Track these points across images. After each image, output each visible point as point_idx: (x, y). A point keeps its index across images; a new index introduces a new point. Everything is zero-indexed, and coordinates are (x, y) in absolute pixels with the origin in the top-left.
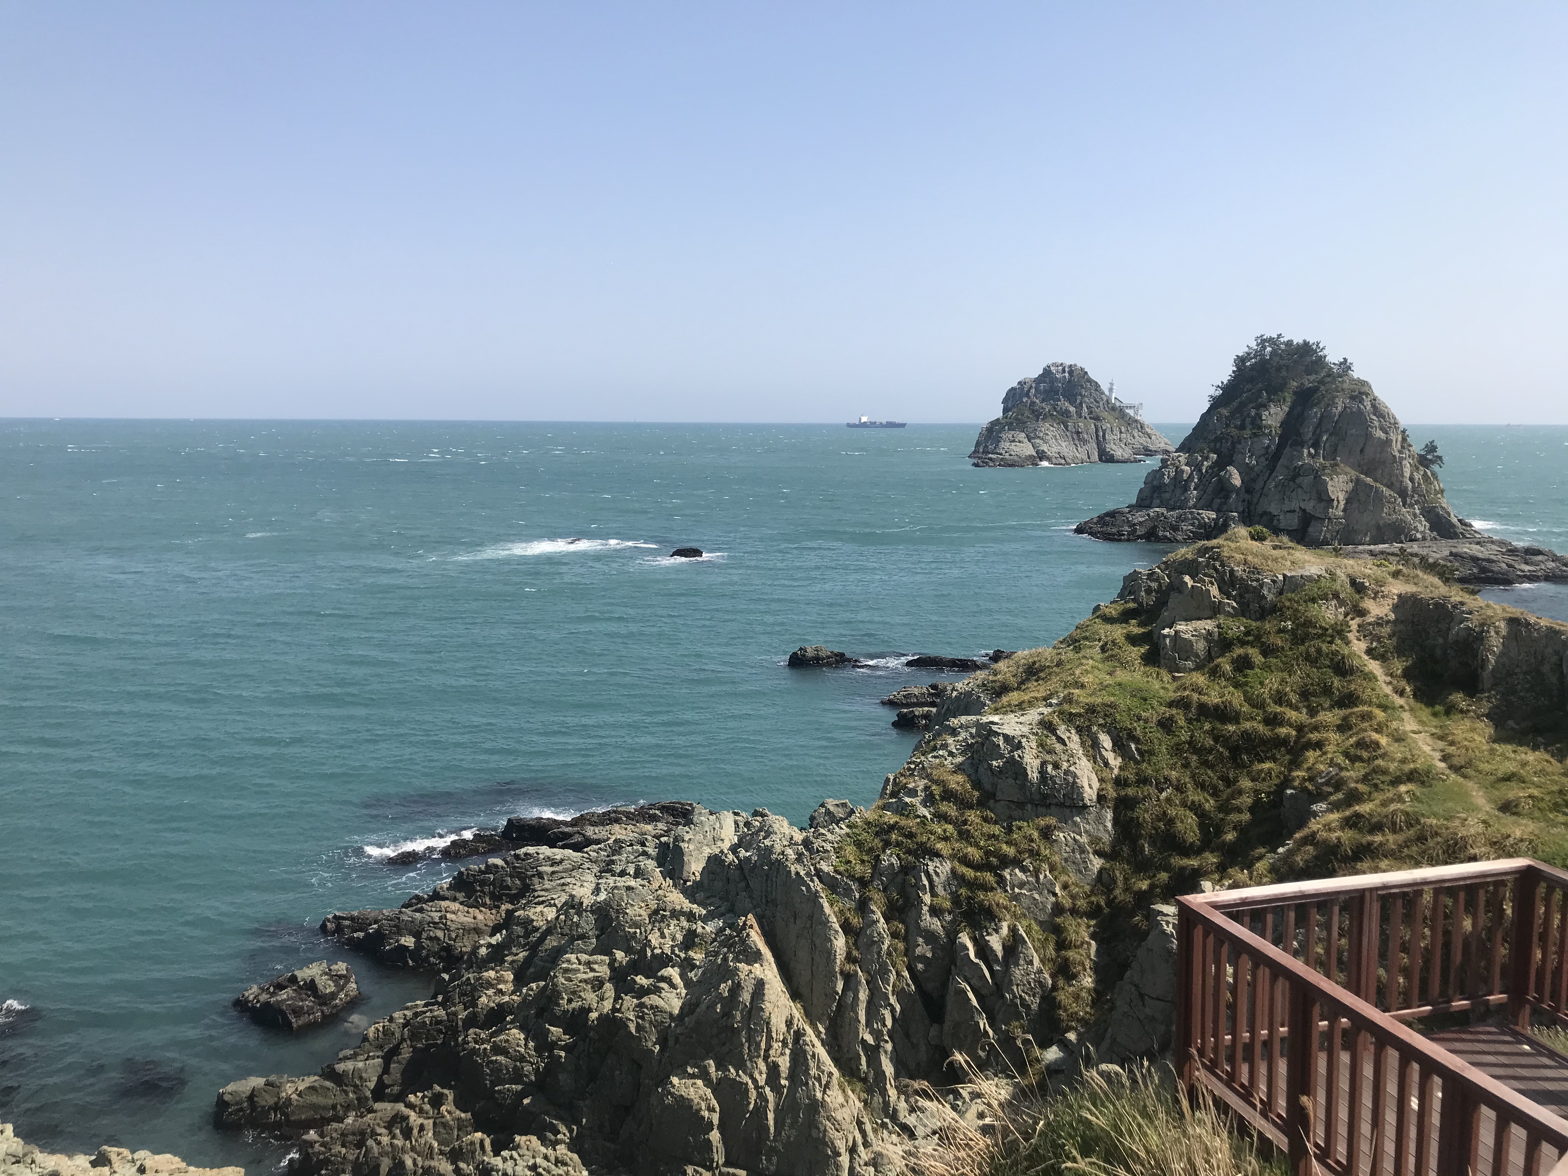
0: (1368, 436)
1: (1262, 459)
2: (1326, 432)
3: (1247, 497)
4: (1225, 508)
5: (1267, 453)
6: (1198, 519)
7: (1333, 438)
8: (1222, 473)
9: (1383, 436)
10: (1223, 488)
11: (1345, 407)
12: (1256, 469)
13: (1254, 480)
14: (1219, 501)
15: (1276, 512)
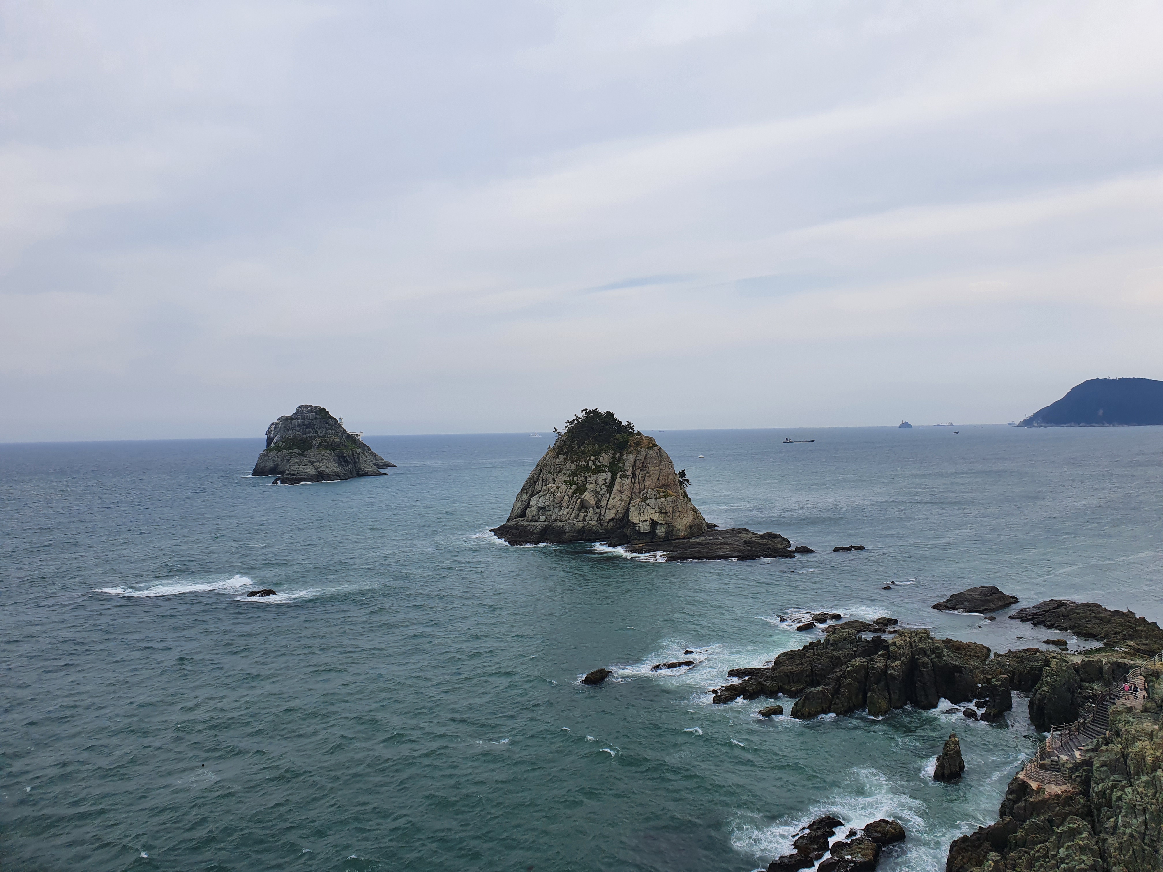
1: (604, 487)
2: (639, 469)
3: (598, 511)
4: (587, 518)
5: (606, 483)
7: (643, 472)
8: (583, 497)
9: (669, 470)
10: (584, 506)
11: (647, 453)
12: (601, 493)
13: (600, 500)
14: (583, 514)
15: (636, 522)
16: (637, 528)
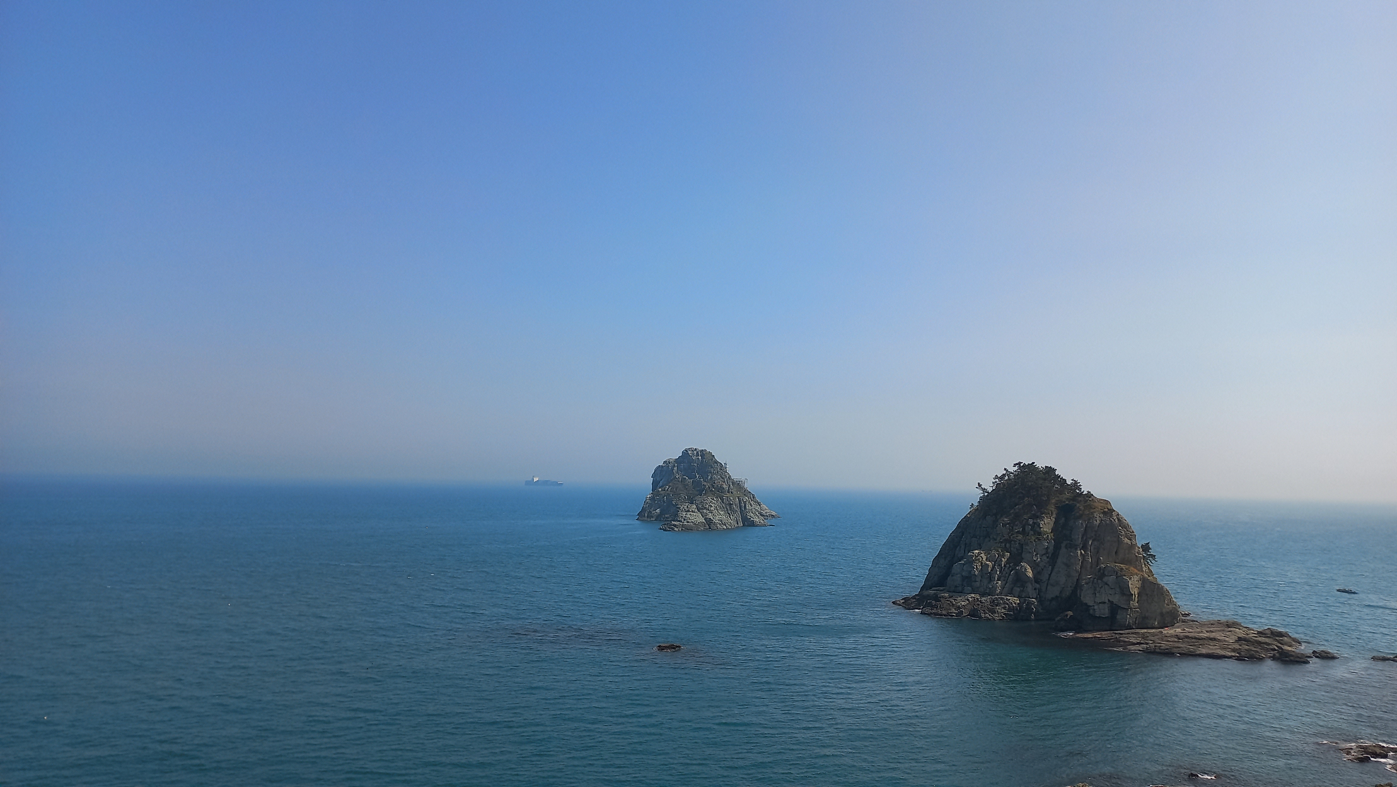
0: (1120, 542)
1: (1045, 558)
2: (1090, 538)
3: (1038, 586)
4: (1024, 594)
5: (1047, 553)
6: (1008, 604)
7: (1096, 543)
8: (1018, 568)
9: (1129, 542)
10: (1020, 580)
11: (1102, 520)
12: (1041, 565)
13: (1039, 573)
14: (1018, 589)
15: (1091, 603)
16: (1091, 612)
